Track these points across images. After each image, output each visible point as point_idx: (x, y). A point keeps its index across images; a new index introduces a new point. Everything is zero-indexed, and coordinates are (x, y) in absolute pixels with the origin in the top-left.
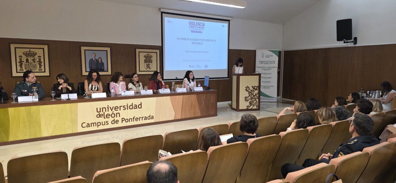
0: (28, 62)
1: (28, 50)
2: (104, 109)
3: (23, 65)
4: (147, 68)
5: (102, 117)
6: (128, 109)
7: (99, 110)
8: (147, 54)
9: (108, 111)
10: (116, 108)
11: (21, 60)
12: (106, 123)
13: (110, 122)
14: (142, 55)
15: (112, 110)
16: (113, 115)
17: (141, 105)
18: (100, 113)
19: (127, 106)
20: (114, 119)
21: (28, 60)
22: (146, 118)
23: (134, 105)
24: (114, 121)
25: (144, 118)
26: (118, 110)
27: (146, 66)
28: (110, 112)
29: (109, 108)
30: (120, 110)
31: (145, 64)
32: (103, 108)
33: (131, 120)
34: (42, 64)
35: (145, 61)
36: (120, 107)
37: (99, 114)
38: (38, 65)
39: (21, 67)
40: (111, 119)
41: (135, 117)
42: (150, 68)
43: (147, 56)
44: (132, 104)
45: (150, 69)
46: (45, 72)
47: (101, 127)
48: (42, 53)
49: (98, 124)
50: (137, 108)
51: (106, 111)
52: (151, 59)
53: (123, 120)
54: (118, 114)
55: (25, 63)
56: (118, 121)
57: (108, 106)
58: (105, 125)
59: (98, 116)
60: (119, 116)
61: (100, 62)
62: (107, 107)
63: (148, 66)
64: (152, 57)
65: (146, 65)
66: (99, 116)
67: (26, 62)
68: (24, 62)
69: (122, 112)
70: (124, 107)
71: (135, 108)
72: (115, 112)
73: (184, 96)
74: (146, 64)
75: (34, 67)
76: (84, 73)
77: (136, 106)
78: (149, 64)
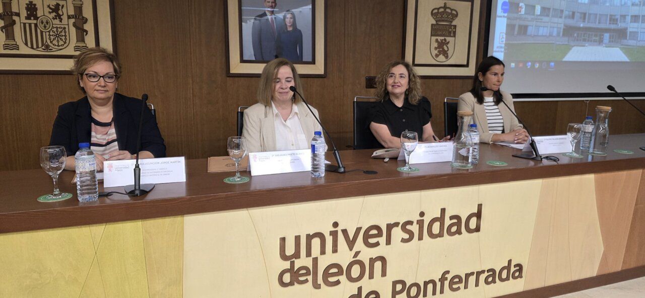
0: (36, 18)
2: (316, 242)
3: (17, 29)
4: (437, 56)
5: (306, 281)
6: (420, 238)
7: (290, 250)
8: (441, 3)
9: (335, 250)
10: (371, 234)
11: (7, 6)
15: (351, 244)
16: (356, 271)
17: (478, 215)
18: (298, 264)
19: (420, 223)
20: (360, 289)
21: (36, 9)
22: (492, 277)
23: (451, 218)
25: (486, 274)
26: (377, 244)
27: (436, 48)
28: (344, 257)
29: (341, 236)
30: (388, 242)
31: (434, 38)
32: (309, 238)
33: (430, 287)
34: (86, 27)
35: (435, 31)
36: (390, 227)
37: (291, 270)
38: (73, 31)
39: (10, 36)
40: (344, 289)
41: (448, 272)
42: (445, 54)
43: (445, 12)
44: (443, 211)
45: (447, 57)
50: (459, 232)
51: (323, 252)
52: (454, 23)
53: (398, 287)
54: (378, 265)
55: (24, 20)
57: (336, 225)
59: (287, 278)
60: (384, 274)
61: (290, 29)
62: (332, 233)
63: (442, 49)
64: (457, 15)
65: (436, 45)
66: (295, 276)
67: (28, 18)
68: (18, 15)
69: (393, 250)
70: (409, 227)
71: (454, 229)
72: (366, 254)
74: (437, 40)
75: (58, 36)
76: (237, 67)
77: (459, 224)
78: (445, 40)
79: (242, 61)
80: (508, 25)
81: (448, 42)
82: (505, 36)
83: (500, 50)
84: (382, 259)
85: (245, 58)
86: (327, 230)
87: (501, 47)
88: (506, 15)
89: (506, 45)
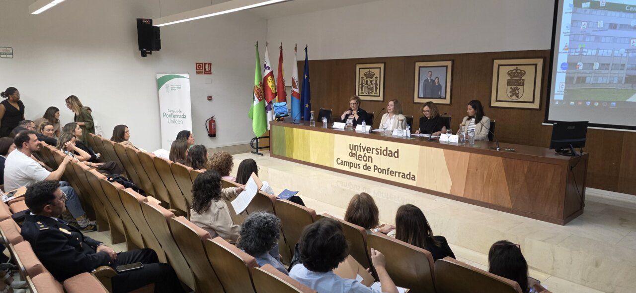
0: (368, 85)
1: (368, 70)
2: (357, 148)
3: (364, 87)
4: (511, 96)
5: (355, 157)
6: (381, 154)
7: (351, 148)
8: (514, 68)
10: (368, 149)
11: (362, 81)
12: (358, 167)
13: (361, 166)
14: (504, 71)
15: (364, 150)
16: (365, 158)
17: (398, 152)
18: (353, 152)
21: (368, 82)
22: (404, 176)
23: (389, 151)
24: (366, 165)
25: (402, 174)
26: (370, 153)
27: (510, 92)
28: (362, 153)
29: (362, 148)
30: (373, 153)
31: (509, 87)
32: (355, 146)
33: (384, 171)
34: (377, 86)
35: (510, 83)
36: (373, 149)
38: (375, 88)
39: (362, 90)
40: (362, 163)
41: (389, 168)
42: (517, 95)
43: (515, 73)
44: (387, 148)
45: (518, 97)
46: (379, 96)
47: (353, 170)
48: (378, 72)
49: (351, 165)
50: (392, 156)
51: (358, 150)
52: (523, 78)
53: (376, 168)
54: (370, 159)
56: (370, 168)
57: (360, 144)
58: (356, 167)
60: (372, 162)
61: (437, 84)
63: (514, 92)
64: (525, 73)
65: (511, 90)
66: (352, 155)
67: (366, 84)
68: (364, 84)
69: (374, 156)
70: (378, 150)
71: (390, 155)
73: (474, 155)
74: (511, 88)
75: (371, 90)
76: (417, 100)
77: (392, 153)
78: (517, 87)
79: (419, 97)
80: (567, 78)
81: (519, 89)
82: (564, 84)
83: (560, 93)
84: (371, 157)
85: (420, 96)
86: (359, 145)
87: (562, 91)
88: (565, 71)
89: (565, 89)
